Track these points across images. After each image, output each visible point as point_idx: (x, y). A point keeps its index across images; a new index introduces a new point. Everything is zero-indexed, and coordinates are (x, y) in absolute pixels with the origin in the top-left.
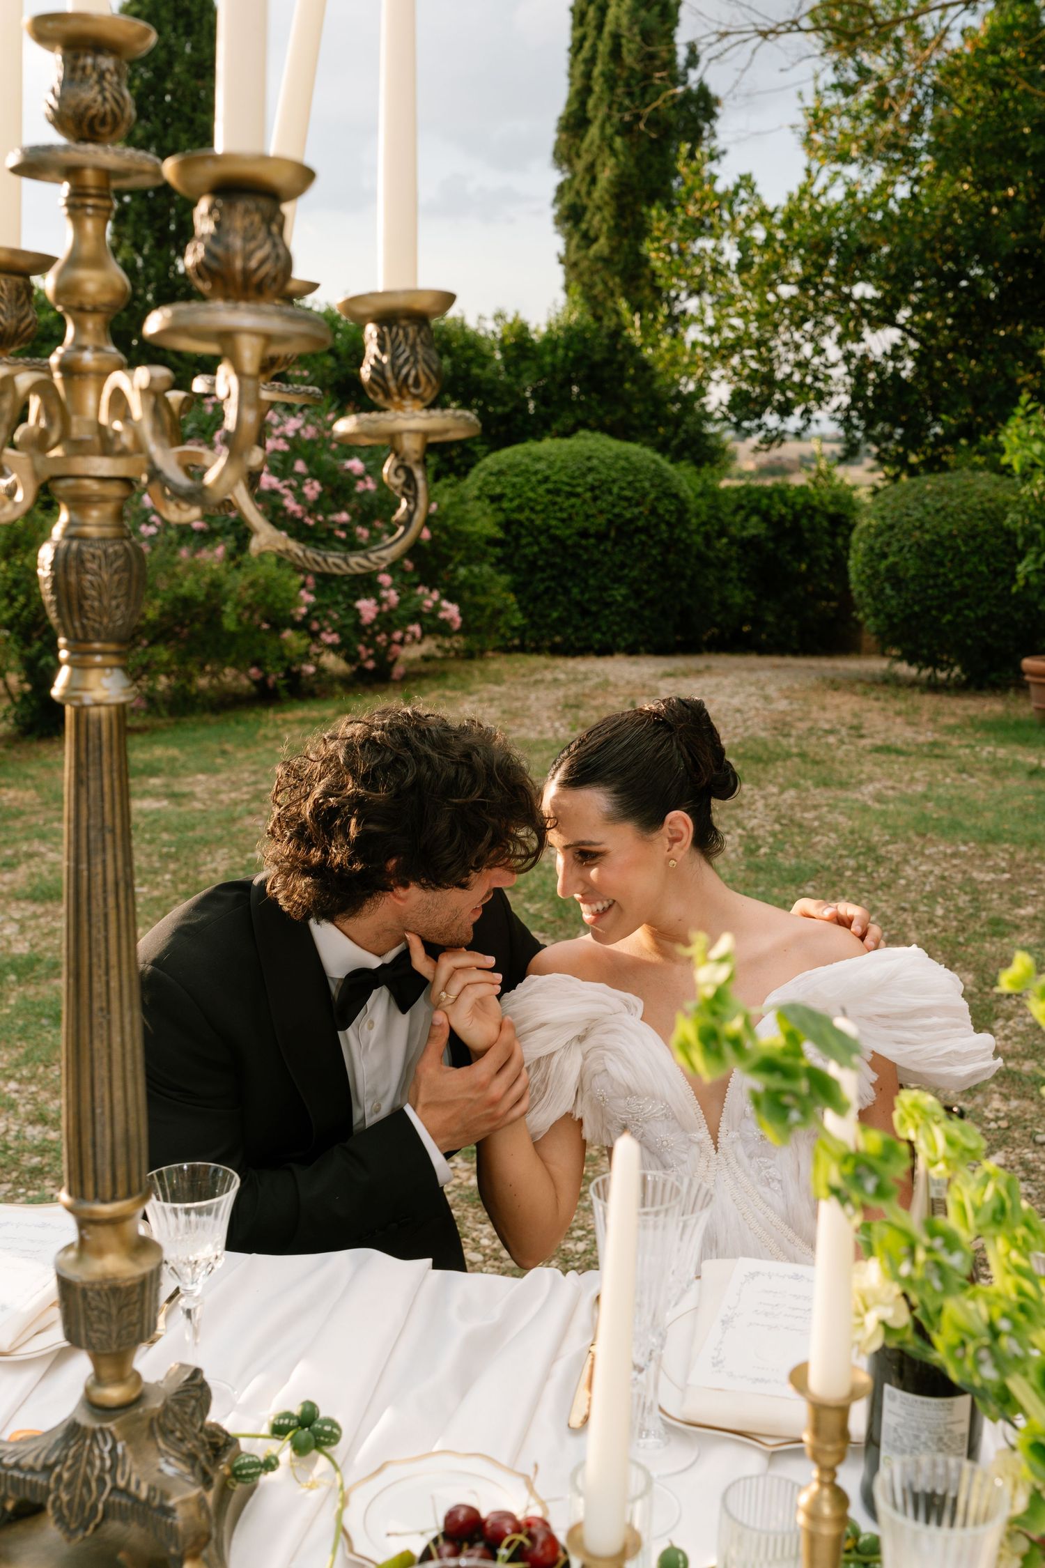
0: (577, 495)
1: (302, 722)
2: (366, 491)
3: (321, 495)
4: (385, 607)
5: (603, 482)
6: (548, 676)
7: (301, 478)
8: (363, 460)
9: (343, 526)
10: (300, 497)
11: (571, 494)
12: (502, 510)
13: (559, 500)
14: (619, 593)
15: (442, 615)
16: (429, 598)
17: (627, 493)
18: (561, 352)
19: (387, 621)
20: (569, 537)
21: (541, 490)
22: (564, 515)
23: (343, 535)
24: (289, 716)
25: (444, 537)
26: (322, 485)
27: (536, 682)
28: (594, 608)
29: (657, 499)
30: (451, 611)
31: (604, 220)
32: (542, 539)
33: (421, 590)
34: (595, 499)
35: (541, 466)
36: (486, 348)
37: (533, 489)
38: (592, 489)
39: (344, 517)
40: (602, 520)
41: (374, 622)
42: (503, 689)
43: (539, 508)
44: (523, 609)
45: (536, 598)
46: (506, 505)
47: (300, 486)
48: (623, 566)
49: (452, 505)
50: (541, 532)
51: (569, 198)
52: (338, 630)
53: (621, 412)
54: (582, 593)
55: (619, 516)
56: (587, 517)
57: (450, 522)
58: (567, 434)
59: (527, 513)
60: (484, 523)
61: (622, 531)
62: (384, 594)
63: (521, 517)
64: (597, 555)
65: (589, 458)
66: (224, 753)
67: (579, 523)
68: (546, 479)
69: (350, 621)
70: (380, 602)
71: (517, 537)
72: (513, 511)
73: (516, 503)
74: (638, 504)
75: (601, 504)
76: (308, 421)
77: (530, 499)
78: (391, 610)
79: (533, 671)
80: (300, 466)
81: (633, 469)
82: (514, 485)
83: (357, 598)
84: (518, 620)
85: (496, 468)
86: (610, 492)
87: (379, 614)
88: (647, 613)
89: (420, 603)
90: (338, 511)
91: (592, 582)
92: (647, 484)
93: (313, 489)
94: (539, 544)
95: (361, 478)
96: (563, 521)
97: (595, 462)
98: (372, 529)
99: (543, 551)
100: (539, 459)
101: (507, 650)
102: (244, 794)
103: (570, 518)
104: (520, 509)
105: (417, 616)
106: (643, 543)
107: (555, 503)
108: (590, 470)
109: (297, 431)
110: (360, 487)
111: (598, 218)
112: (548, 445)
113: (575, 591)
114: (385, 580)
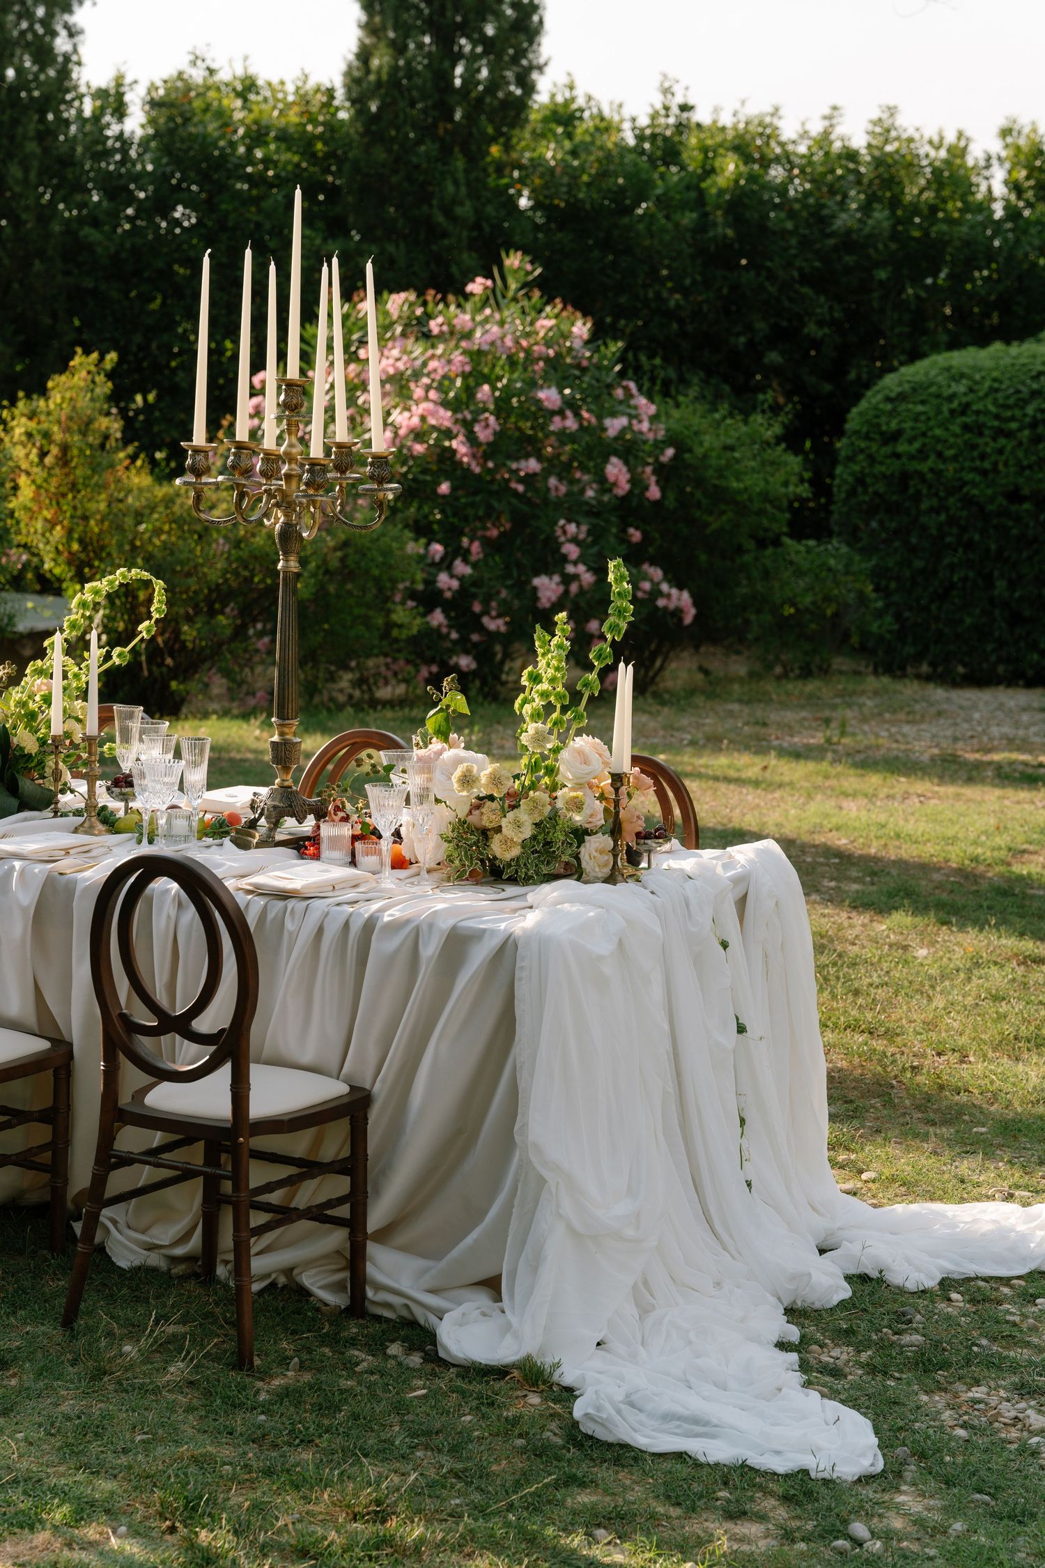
0: (1009, 435)
2: (565, 433)
3: (500, 437)
4: (576, 587)
9: (528, 478)
10: (471, 435)
11: (1000, 433)
12: (897, 456)
15: (661, 603)
16: (646, 577)
20: (992, 499)
21: (956, 425)
22: (987, 465)
23: (525, 488)
26: (501, 422)
30: (680, 600)
32: (952, 502)
34: (1036, 440)
35: (962, 387)
37: (944, 425)
38: (1035, 423)
41: (558, 606)
43: (949, 453)
44: (894, 607)
46: (902, 447)
50: (951, 491)
52: (508, 614)
54: (1012, 585)
56: (1022, 469)
59: (931, 461)
62: (570, 569)
63: (924, 467)
65: (1041, 374)
67: (1009, 478)
68: (965, 409)
70: (567, 579)
71: (917, 497)
72: (912, 457)
73: (918, 444)
77: (938, 440)
78: (584, 591)
80: (482, 394)
82: (917, 417)
83: (537, 574)
85: (896, 392)
87: (565, 595)
93: (490, 427)
94: (946, 509)
95: (553, 413)
96: (984, 473)
99: (952, 521)
100: (960, 376)
103: (995, 469)
104: (922, 454)
107: (974, 447)
108: (1038, 393)
113: (1001, 585)
114: (572, 550)
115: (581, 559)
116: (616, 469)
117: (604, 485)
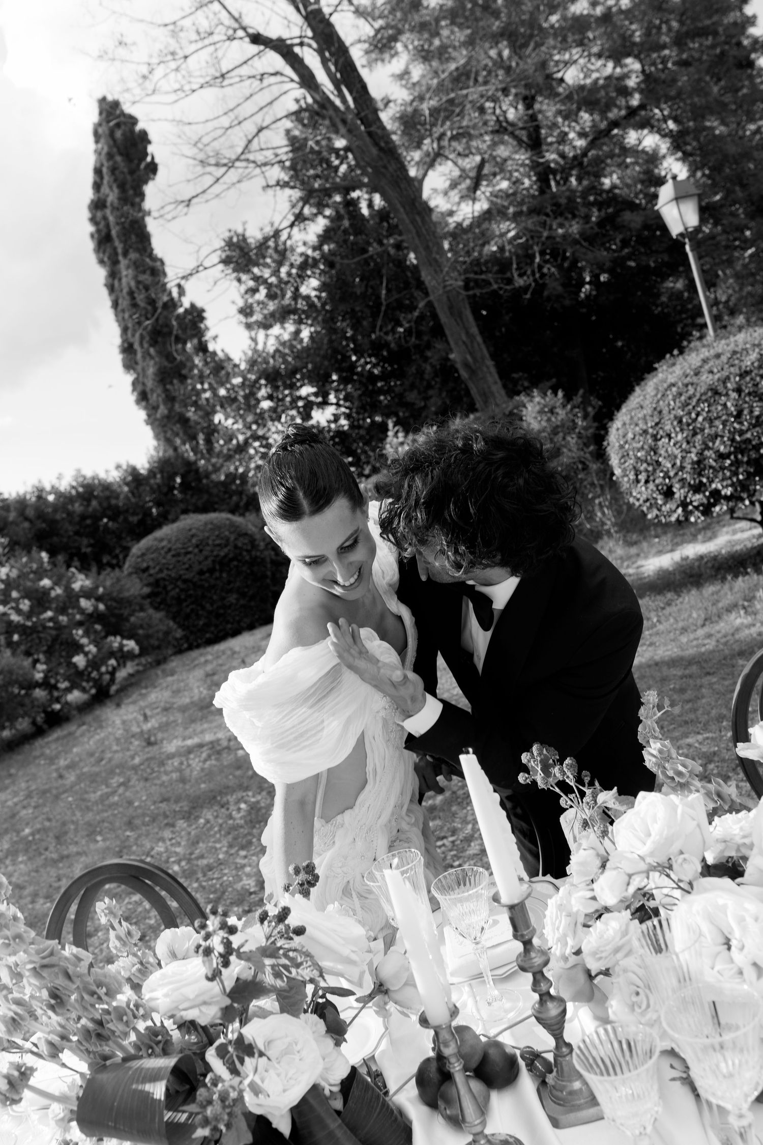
0: (190, 553)
1: (57, 739)
2: (58, 596)
3: (31, 607)
4: (90, 656)
5: (201, 541)
6: (202, 659)
7: (17, 601)
8: (50, 578)
9: (51, 619)
10: (19, 611)
11: (187, 553)
12: (151, 575)
13: (180, 558)
14: (232, 598)
15: (126, 649)
16: (115, 642)
17: (218, 542)
18: (159, 476)
19: (94, 664)
20: (194, 577)
21: (169, 556)
22: (187, 566)
23: (51, 624)
24: (50, 738)
25: (114, 604)
26: (30, 600)
27: (195, 666)
28: (222, 611)
29: (236, 539)
30: (131, 645)
31: (158, 396)
32: (179, 583)
33: (111, 638)
34: (201, 551)
35: (164, 543)
36: (115, 487)
37: (164, 558)
38: (197, 546)
39: (49, 614)
40: (209, 561)
41: (87, 667)
42: (175, 677)
43: (171, 567)
44: (181, 626)
45: (188, 617)
46: (152, 571)
47: (18, 604)
48: (229, 582)
49: (112, 585)
50: (177, 580)
51: (140, 388)
52: (67, 678)
53: (205, 497)
54: (212, 605)
55: (217, 556)
56: (200, 563)
57: (115, 594)
58: (174, 521)
59: (165, 572)
60: (135, 588)
61: (223, 563)
62: (87, 649)
63: (163, 575)
64: (212, 582)
65: (190, 530)
66: (10, 775)
67: (197, 568)
68: (170, 550)
69: (72, 671)
70: (86, 654)
71: (165, 587)
72: (157, 574)
73: (157, 568)
74: (226, 546)
75: (205, 553)
76: (12, 567)
77: (164, 564)
78: (95, 657)
79: (193, 660)
80: (15, 594)
81: (217, 527)
82: (153, 559)
83: (73, 656)
84: (179, 633)
85: (139, 553)
86: (208, 545)
87: (88, 661)
88: (253, 604)
89: (111, 647)
90: (45, 611)
91: (215, 597)
92: (227, 533)
93: (25, 605)
94: (177, 586)
95: (52, 588)
96: (187, 569)
97: (194, 531)
98: (68, 615)
99: (182, 590)
100: (161, 540)
101: (180, 651)
102: (21, 796)
103: (190, 566)
104: (161, 571)
105: (112, 654)
106: (237, 567)
107: (179, 561)
108: (193, 536)
109: (8, 575)
110: (53, 594)
111: (155, 395)
112: (166, 531)
113: (208, 606)
114: (84, 641)
115: (90, 643)
116: (84, 603)
117: (82, 611)
